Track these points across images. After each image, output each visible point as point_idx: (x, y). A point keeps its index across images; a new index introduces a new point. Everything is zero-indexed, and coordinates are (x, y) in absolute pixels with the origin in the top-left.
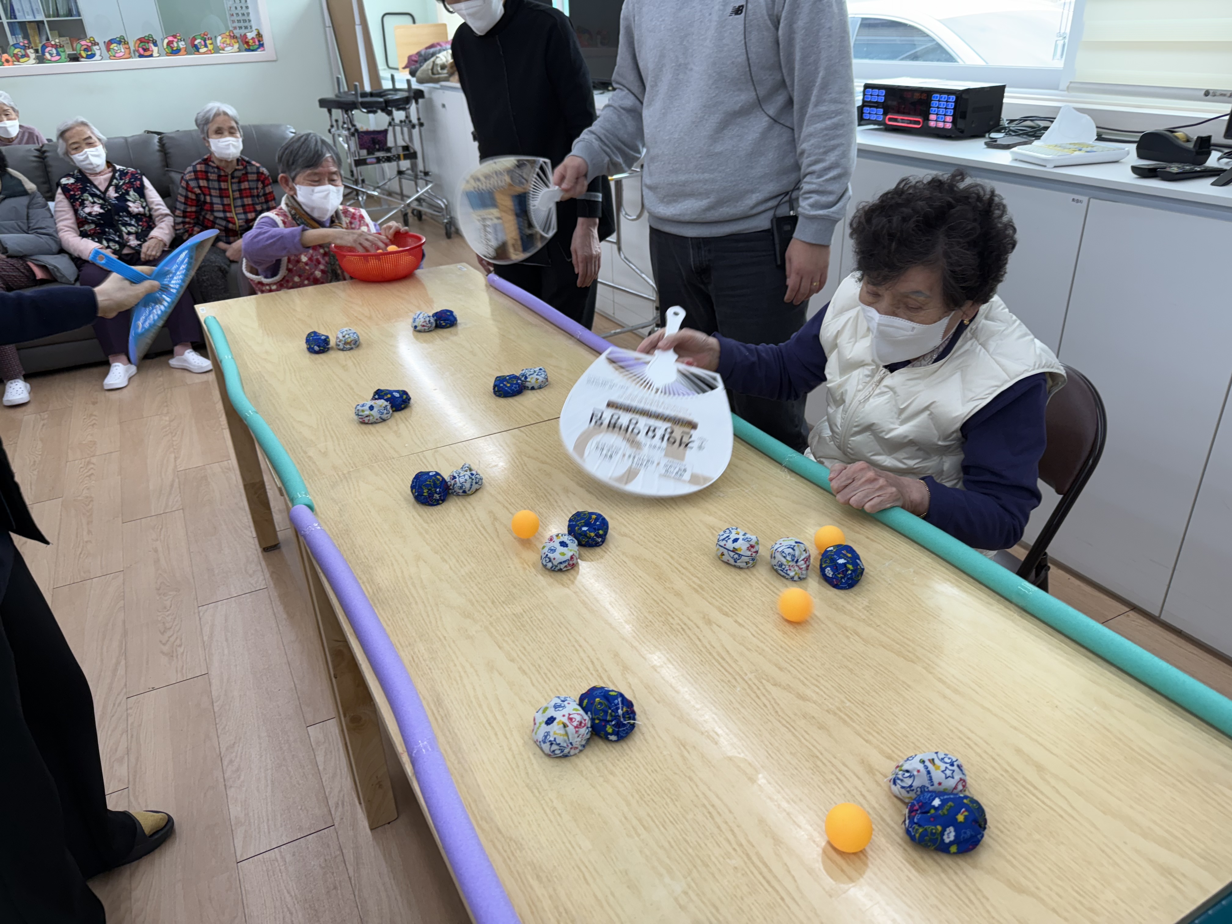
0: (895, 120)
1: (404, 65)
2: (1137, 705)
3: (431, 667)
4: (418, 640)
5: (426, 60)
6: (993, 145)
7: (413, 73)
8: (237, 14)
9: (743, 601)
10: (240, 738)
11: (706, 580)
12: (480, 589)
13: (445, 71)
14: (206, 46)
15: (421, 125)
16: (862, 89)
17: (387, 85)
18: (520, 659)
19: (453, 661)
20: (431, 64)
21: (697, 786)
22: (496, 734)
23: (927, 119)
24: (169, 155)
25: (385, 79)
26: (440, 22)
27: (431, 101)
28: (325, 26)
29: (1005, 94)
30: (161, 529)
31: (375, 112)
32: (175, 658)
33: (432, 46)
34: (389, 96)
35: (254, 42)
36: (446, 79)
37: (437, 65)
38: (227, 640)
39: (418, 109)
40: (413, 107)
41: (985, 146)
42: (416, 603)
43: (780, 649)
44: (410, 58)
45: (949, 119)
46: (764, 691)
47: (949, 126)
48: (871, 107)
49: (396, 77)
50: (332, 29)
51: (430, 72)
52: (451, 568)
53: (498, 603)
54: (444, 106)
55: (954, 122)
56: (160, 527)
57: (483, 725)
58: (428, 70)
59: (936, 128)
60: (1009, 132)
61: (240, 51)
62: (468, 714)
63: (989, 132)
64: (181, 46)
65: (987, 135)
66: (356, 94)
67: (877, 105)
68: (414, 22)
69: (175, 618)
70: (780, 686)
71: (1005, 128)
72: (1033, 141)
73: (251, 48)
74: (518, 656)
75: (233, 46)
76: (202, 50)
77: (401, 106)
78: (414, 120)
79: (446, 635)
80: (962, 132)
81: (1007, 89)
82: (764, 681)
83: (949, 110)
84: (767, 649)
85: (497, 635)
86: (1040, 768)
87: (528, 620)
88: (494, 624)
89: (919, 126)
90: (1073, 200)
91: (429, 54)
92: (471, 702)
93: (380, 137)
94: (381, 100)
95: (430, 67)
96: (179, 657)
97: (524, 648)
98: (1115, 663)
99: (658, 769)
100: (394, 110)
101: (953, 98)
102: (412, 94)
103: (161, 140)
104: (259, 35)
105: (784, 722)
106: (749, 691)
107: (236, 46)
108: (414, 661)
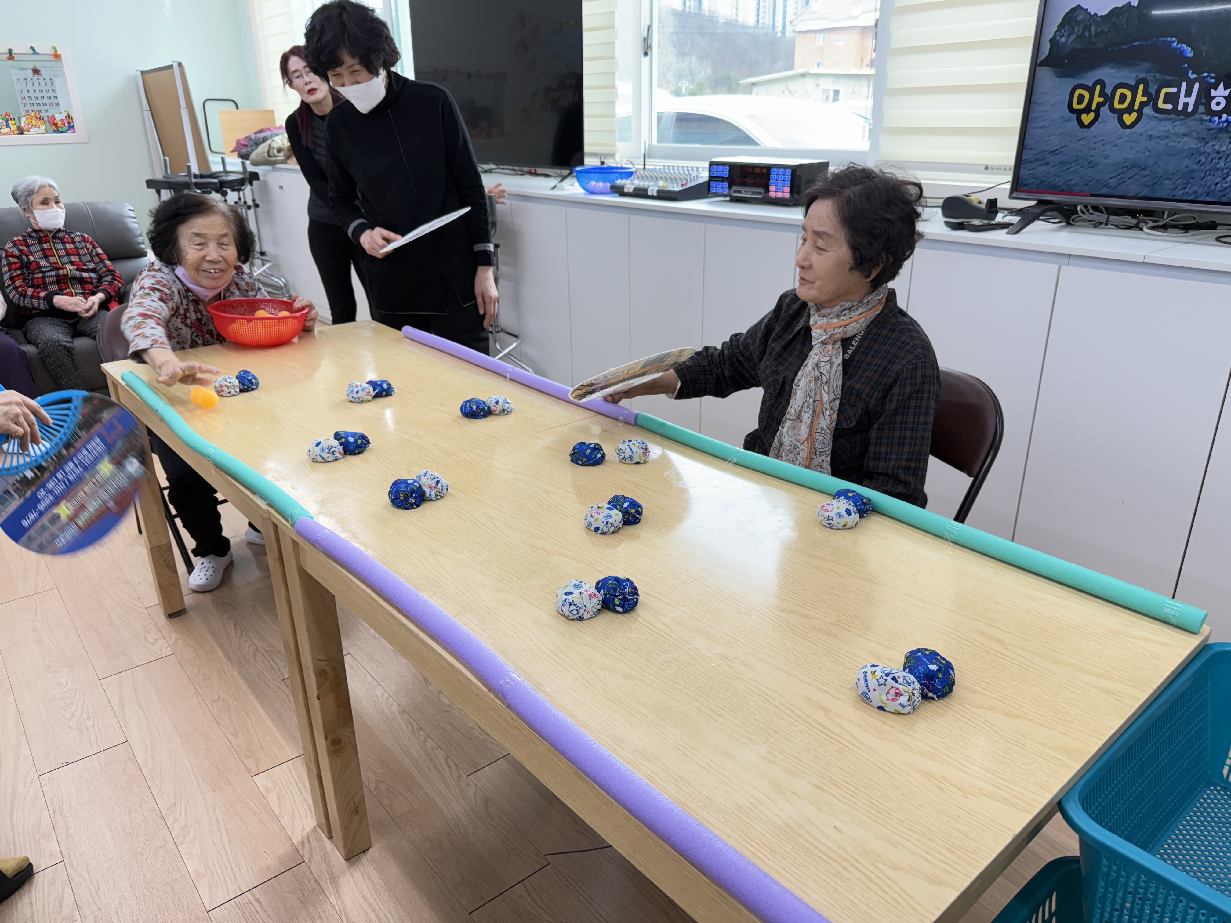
0: (740, 192)
1: (232, 149)
5: (257, 144)
7: (244, 156)
10: (181, 798)
13: (282, 154)
14: (8, 126)
15: (257, 206)
16: (706, 167)
17: (216, 167)
20: (268, 147)
23: (767, 190)
25: (216, 163)
26: (265, 109)
27: (265, 182)
30: (36, 609)
32: (85, 731)
33: (261, 131)
34: (224, 178)
35: (64, 124)
36: (284, 162)
37: (273, 148)
38: (141, 707)
39: (252, 191)
40: (248, 189)
44: (238, 142)
45: (787, 189)
47: (787, 195)
48: (717, 181)
49: (227, 160)
50: (149, 112)
51: (266, 155)
54: (281, 187)
55: (791, 192)
56: (34, 607)
58: (264, 153)
59: (777, 198)
61: (47, 132)
66: (189, 175)
67: (723, 179)
68: (237, 108)
69: (75, 694)
73: (60, 129)
75: (39, 127)
76: (3, 131)
77: (236, 188)
78: (250, 203)
83: (786, 182)
86: (1001, 642)
89: (759, 197)
91: (259, 139)
94: (216, 181)
95: (266, 150)
96: (90, 730)
100: (228, 190)
101: (789, 172)
102: (248, 176)
104: (69, 116)
107: (43, 127)
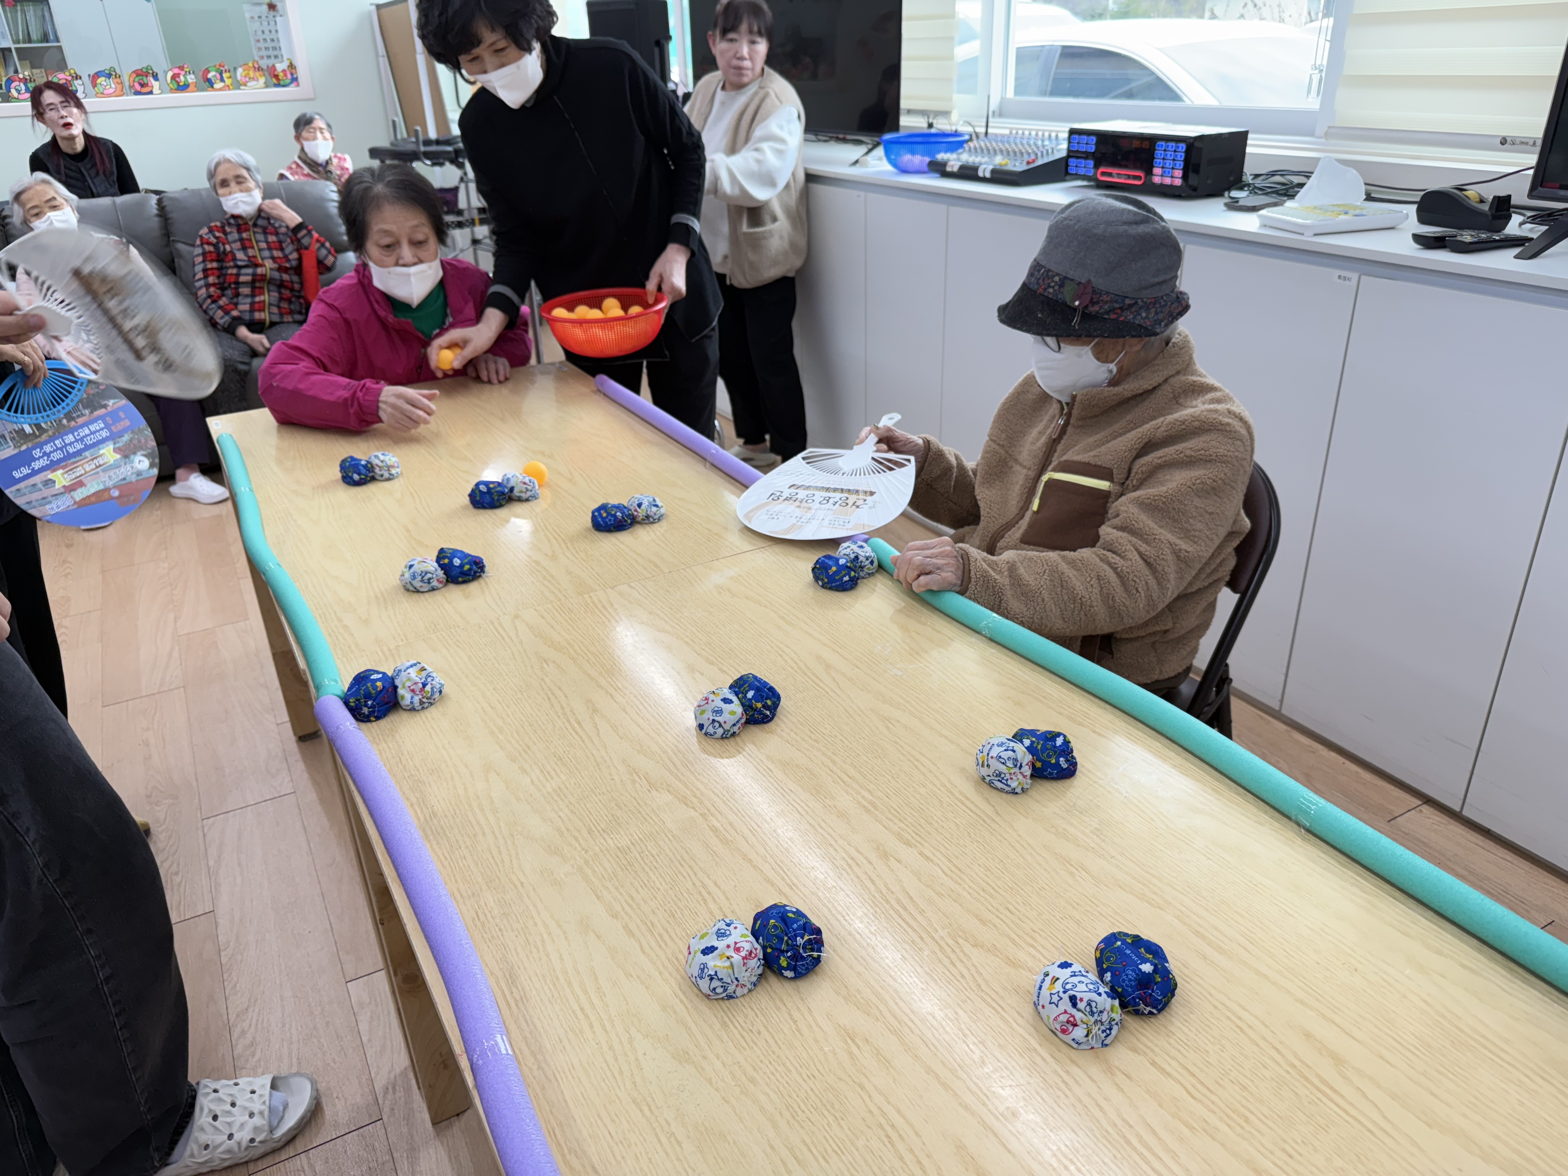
0: (1110, 174)
2: (1464, 966)
3: (502, 927)
4: (484, 887)
6: (1234, 206)
8: (265, 40)
9: (931, 824)
10: (256, 1000)
11: (880, 794)
12: (572, 811)
14: (222, 80)
16: (1066, 135)
18: (626, 913)
19: (532, 917)
21: (870, 1097)
22: (591, 1026)
23: (1149, 172)
24: (169, 221)
28: (377, 56)
29: (1249, 142)
30: (155, 714)
31: (441, 164)
35: (285, 75)
38: (240, 864)
41: (1225, 208)
42: (484, 833)
43: (982, 894)
45: (1179, 173)
46: (961, 954)
47: (1178, 182)
48: (1078, 157)
50: (386, 59)
52: (532, 781)
53: (596, 832)
55: (1185, 177)
56: (153, 711)
57: (573, 1012)
59: (1162, 185)
60: (1255, 190)
61: (267, 86)
62: (553, 996)
63: (1229, 189)
64: (190, 81)
65: (1226, 194)
66: (417, 142)
67: (1086, 155)
70: (982, 947)
71: (1249, 185)
72: (1285, 201)
73: (282, 83)
74: (623, 909)
75: (257, 80)
76: (216, 86)
79: (523, 880)
80: (1195, 189)
81: (1250, 136)
82: (960, 941)
83: (1178, 163)
84: (965, 894)
85: (594, 880)
87: (638, 856)
88: (591, 862)
89: (1140, 182)
90: (1340, 277)
92: (557, 978)
93: (449, 197)
94: (450, 149)
97: (632, 898)
98: (1432, 905)
99: (816, 1073)
101: (1182, 147)
103: (160, 202)
105: (989, 1000)
106: (940, 954)
107: (262, 80)
108: (479, 919)
